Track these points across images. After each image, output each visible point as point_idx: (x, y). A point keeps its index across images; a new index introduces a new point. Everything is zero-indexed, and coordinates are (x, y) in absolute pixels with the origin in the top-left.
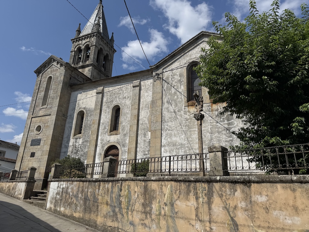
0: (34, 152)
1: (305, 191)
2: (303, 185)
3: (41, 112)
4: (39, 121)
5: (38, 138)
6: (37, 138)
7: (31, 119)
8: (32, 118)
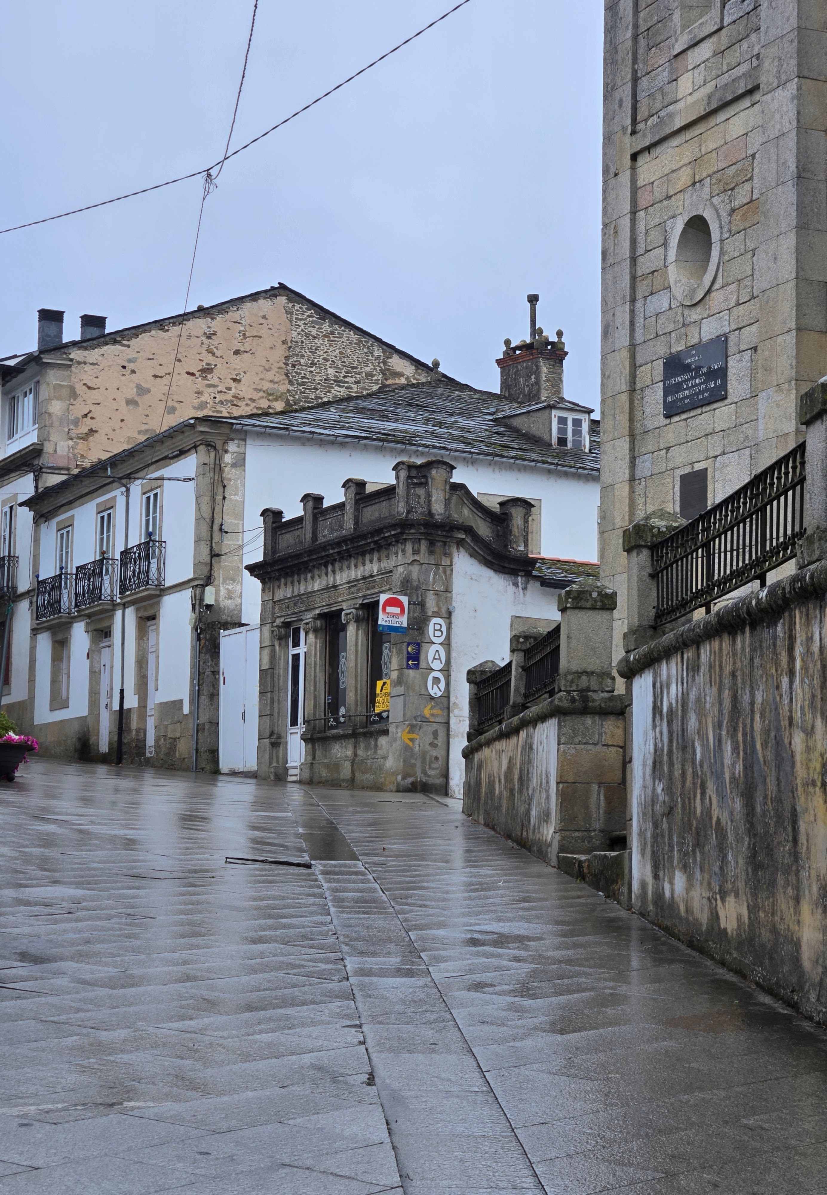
0: (698, 467)
3: (685, 84)
4: (684, 178)
5: (705, 338)
6: (695, 341)
8: (634, 157)
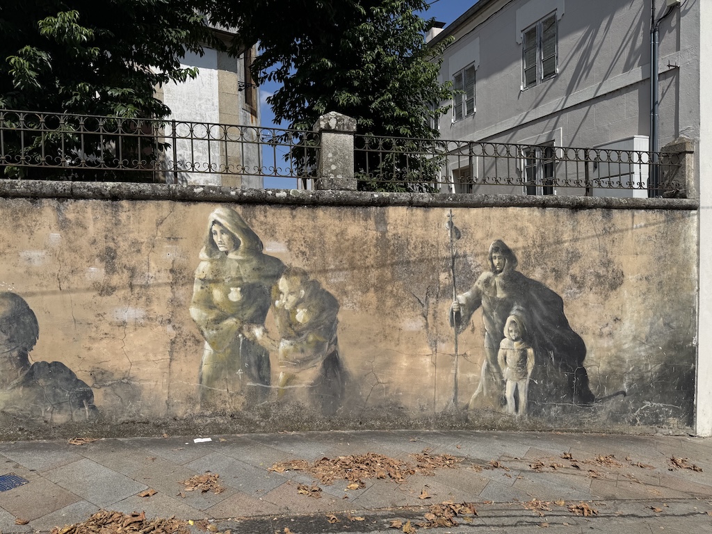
1: (12, 215)
2: (10, 201)
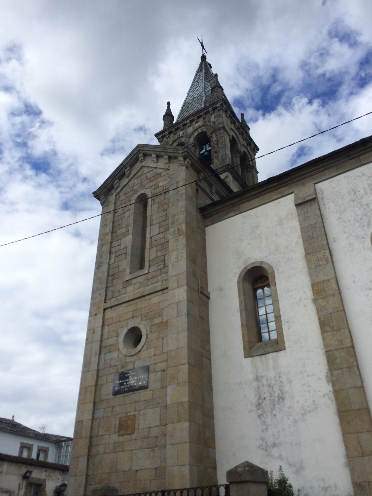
0: (130, 414)
3: (130, 289)
4: (128, 316)
5: (137, 367)
6: (131, 368)
7: (102, 314)
8: (105, 310)
